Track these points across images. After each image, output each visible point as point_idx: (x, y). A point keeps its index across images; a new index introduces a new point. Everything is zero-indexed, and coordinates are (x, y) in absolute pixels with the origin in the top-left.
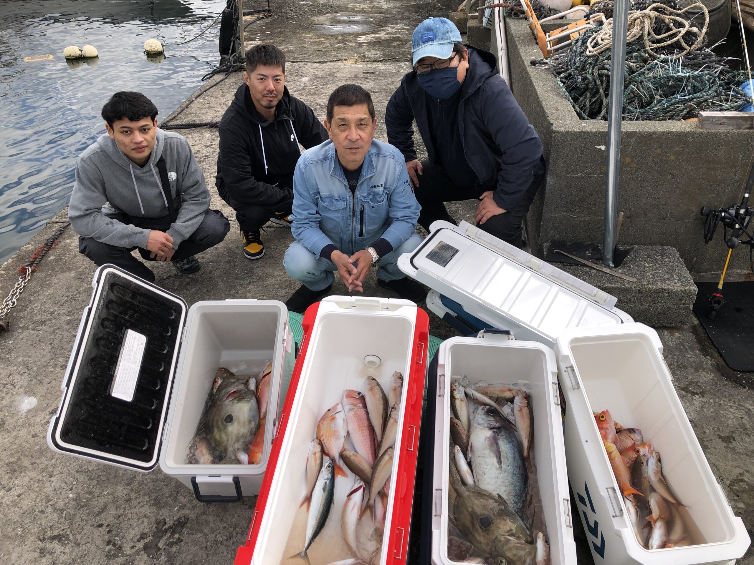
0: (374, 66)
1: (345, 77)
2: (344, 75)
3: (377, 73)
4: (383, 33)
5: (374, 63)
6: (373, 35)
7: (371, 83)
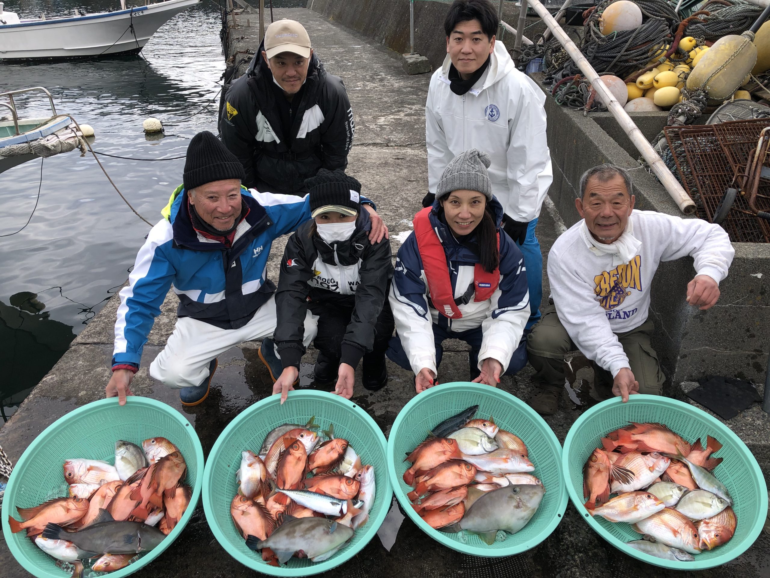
0: (403, 151)
1: (375, 163)
2: (373, 161)
3: (408, 159)
4: (402, 114)
5: (402, 148)
6: (392, 117)
7: (405, 171)
